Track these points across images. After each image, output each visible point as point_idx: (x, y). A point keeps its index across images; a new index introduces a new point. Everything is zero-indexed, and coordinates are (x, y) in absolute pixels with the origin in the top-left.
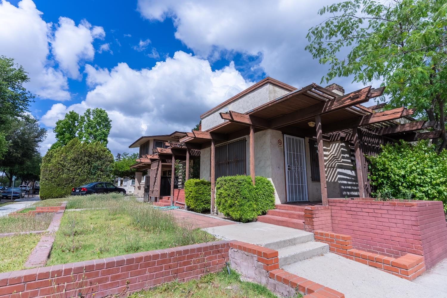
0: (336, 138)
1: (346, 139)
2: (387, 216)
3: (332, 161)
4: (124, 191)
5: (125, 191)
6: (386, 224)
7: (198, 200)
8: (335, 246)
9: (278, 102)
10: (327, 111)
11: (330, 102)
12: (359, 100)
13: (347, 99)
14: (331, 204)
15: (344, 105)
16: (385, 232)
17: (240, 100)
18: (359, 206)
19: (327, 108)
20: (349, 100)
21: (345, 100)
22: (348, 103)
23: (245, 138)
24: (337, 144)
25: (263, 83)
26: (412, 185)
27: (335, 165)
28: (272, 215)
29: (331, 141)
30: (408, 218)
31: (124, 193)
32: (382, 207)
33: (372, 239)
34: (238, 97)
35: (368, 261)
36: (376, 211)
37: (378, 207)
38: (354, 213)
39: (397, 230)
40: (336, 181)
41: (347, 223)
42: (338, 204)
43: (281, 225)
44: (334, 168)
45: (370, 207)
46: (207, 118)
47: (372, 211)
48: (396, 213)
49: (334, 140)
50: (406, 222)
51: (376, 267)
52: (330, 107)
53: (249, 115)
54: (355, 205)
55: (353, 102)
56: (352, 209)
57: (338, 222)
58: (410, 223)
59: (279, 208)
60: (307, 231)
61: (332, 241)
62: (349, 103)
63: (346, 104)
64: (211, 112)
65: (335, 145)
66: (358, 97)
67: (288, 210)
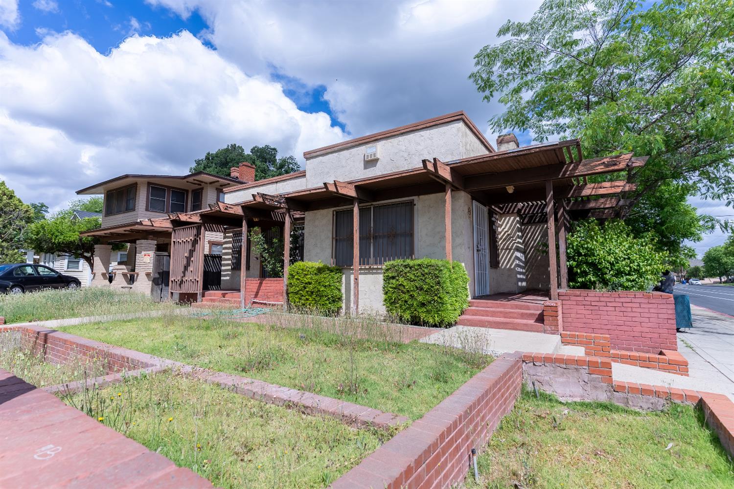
0: (512, 209)
1: (523, 211)
2: (639, 310)
3: (507, 241)
4: (77, 282)
5: (80, 283)
6: (637, 319)
7: (323, 296)
8: (592, 349)
9: (512, 155)
10: (566, 176)
11: (573, 165)
12: (616, 167)
13: (599, 165)
14: (562, 298)
15: (594, 171)
16: (635, 329)
17: (401, 138)
18: (602, 299)
19: (568, 173)
20: (602, 167)
21: (596, 166)
22: (600, 170)
23: (413, 200)
24: (512, 218)
25: (452, 119)
26: (619, 273)
27: (512, 246)
28: (473, 315)
29: (504, 213)
30: (664, 311)
31: (77, 285)
32: (634, 300)
33: (617, 337)
34: (398, 133)
35: (638, 362)
36: (625, 305)
37: (628, 300)
38: (597, 308)
39: (650, 325)
40: (512, 267)
41: (585, 320)
42: (573, 298)
43: (502, 328)
44: (510, 250)
45: (617, 300)
46: (321, 158)
47: (620, 305)
48: (651, 306)
49: (508, 212)
50: (660, 316)
51: (649, 368)
52: (573, 172)
53: (451, 168)
54: (597, 299)
55: (607, 169)
56: (593, 304)
57: (573, 320)
58: (666, 316)
59: (475, 305)
60: (548, 333)
61: (589, 343)
62: (602, 170)
63: (597, 171)
64: (333, 150)
65: (509, 220)
66: (615, 165)
67: (492, 307)
